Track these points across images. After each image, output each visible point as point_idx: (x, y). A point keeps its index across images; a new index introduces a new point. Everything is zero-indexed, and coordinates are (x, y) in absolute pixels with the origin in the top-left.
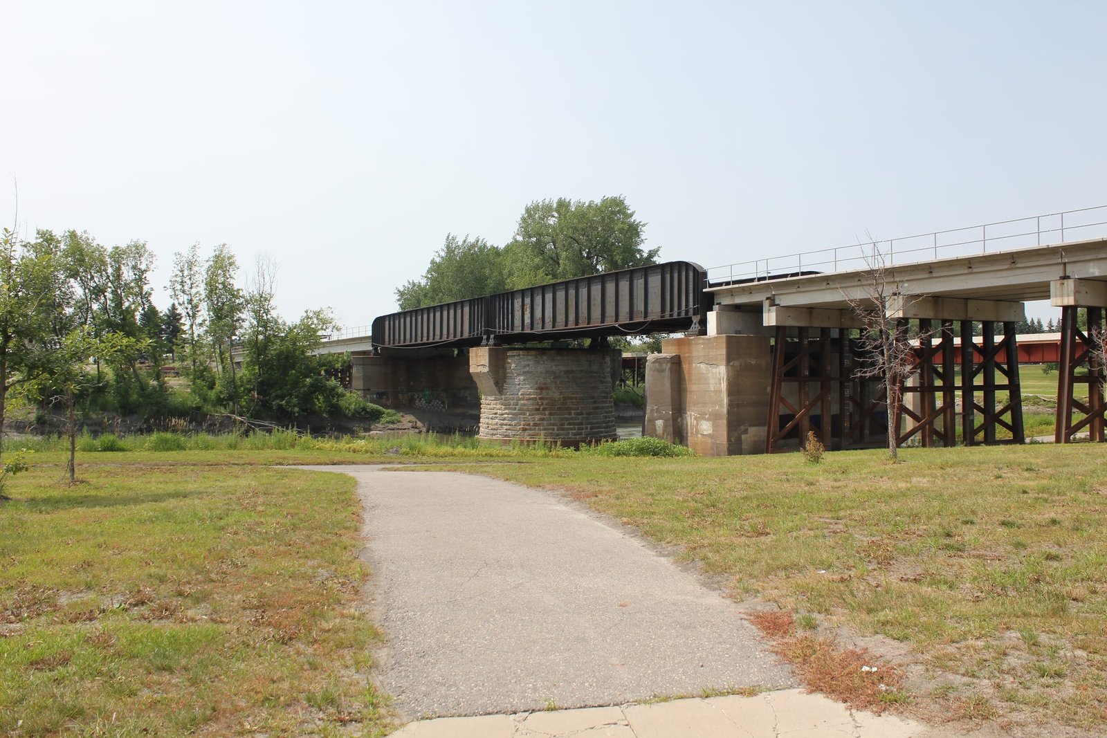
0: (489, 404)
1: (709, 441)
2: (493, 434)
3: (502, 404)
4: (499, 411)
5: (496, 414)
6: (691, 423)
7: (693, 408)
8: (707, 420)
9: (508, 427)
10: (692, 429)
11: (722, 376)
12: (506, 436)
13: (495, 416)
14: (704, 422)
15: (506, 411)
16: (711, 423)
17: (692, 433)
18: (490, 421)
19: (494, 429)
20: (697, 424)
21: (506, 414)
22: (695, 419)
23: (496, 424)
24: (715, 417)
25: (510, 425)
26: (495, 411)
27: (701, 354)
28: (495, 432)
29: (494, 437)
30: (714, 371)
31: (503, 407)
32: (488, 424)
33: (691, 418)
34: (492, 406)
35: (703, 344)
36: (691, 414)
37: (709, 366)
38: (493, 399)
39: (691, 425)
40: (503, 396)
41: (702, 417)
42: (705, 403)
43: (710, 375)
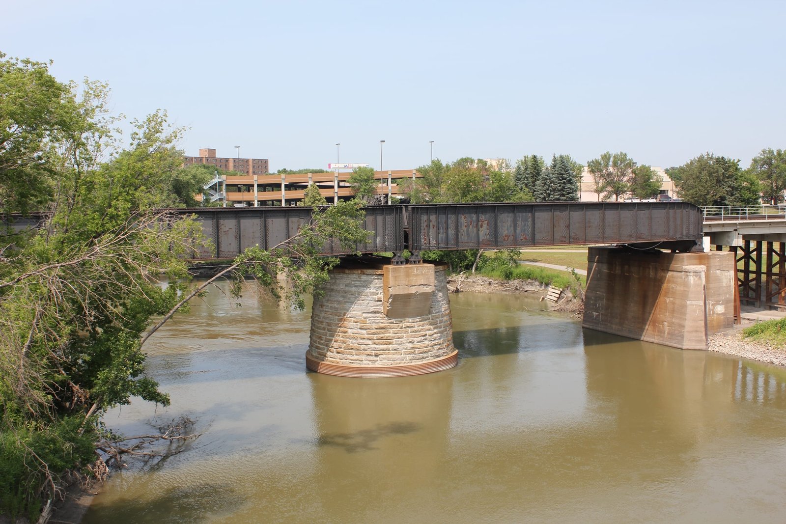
0: (412, 327)
1: (722, 317)
2: (423, 358)
3: (430, 324)
4: (428, 333)
5: (425, 335)
6: (709, 308)
7: (710, 299)
8: (720, 304)
9: (439, 346)
10: (710, 312)
11: (732, 277)
12: (439, 356)
13: (423, 338)
14: (719, 306)
15: (436, 331)
16: (724, 306)
17: (710, 314)
18: (417, 345)
19: (425, 352)
20: (714, 308)
21: (436, 333)
22: (712, 305)
23: (427, 347)
24: (726, 303)
25: (439, 344)
26: (424, 333)
27: (717, 264)
28: (425, 355)
29: (425, 361)
30: (726, 274)
31: (432, 327)
32: (412, 348)
33: (709, 305)
34: (416, 328)
35: (718, 258)
36: (709, 303)
37: (722, 272)
38: (418, 320)
39: (709, 310)
40: (430, 316)
41: (718, 303)
42: (719, 294)
43: (723, 277)
